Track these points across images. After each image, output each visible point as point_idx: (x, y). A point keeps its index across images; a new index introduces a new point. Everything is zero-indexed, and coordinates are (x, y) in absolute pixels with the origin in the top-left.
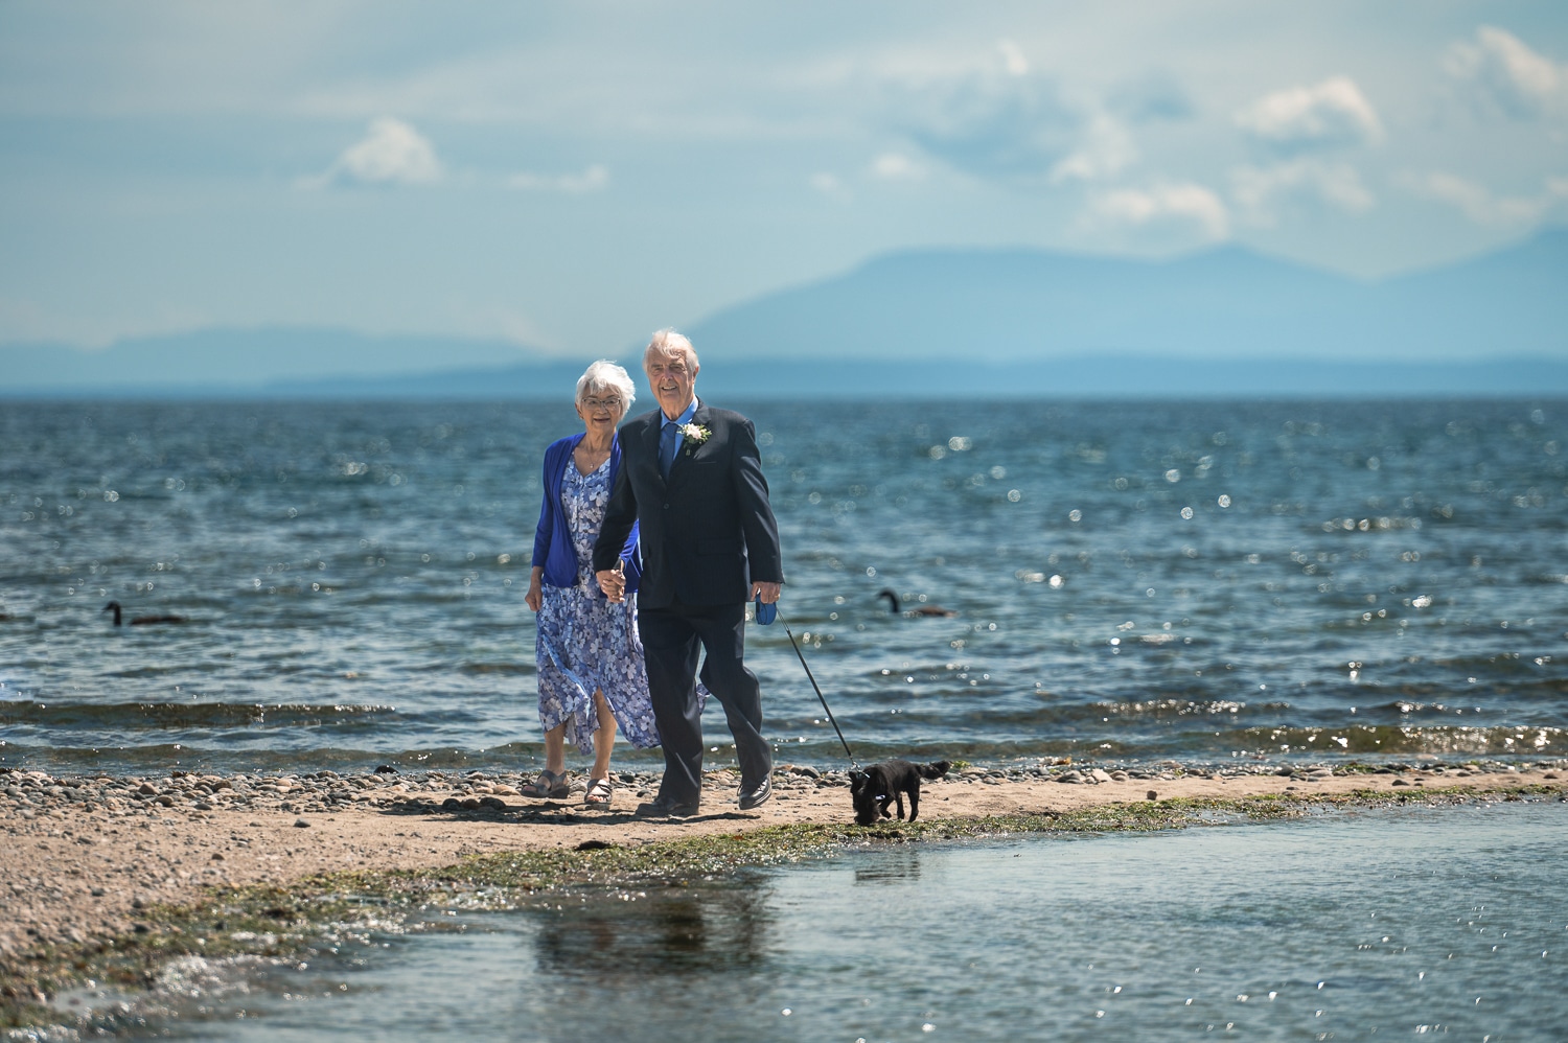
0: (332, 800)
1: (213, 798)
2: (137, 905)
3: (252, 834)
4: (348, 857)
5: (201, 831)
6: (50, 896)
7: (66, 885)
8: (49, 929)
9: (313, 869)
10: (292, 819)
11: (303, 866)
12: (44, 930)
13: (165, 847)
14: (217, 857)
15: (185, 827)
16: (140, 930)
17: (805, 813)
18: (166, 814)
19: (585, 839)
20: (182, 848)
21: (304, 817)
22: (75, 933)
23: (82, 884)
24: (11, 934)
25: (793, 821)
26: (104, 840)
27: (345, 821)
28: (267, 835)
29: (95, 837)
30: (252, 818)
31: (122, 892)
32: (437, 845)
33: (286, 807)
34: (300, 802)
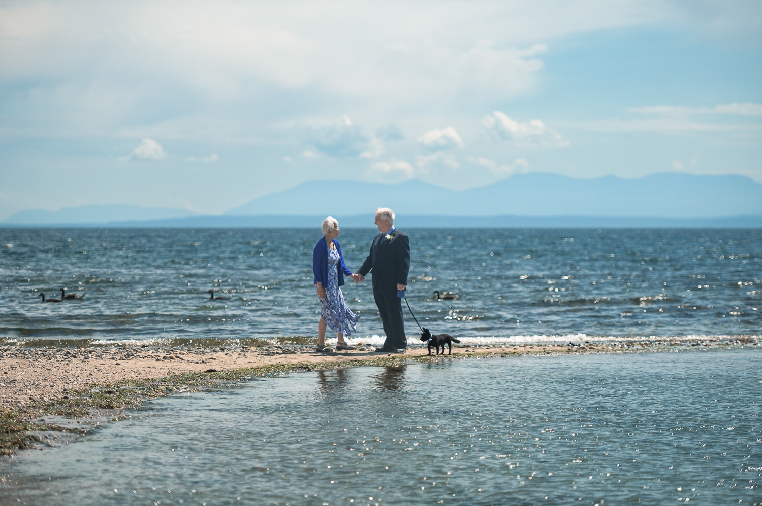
0: (128, 356)
2: (65, 390)
3: (102, 367)
4: (132, 374)
6: (37, 387)
7: (42, 383)
8: (37, 398)
9: (121, 378)
10: (115, 362)
11: (118, 377)
13: (74, 371)
14: (91, 374)
15: (81, 365)
16: (66, 398)
18: (74, 360)
19: (208, 369)
20: (79, 372)
21: (119, 362)
22: (45, 399)
23: (47, 383)
24: (24, 399)
26: (55, 369)
27: (132, 362)
28: (107, 367)
29: (52, 368)
30: (102, 362)
31: (60, 386)
32: (161, 371)
33: (113, 358)
34: (118, 357)
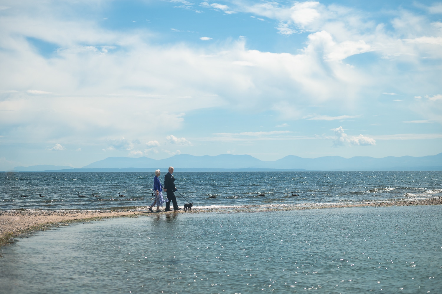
0: (49, 215)
1: (37, 214)
2: (28, 226)
3: (41, 218)
4: (51, 220)
5: (35, 218)
6: (19, 225)
7: (21, 224)
8: (19, 228)
9: (47, 222)
10: (45, 217)
11: (46, 221)
12: (18, 228)
13: (32, 220)
14: (37, 221)
15: (34, 217)
16: (29, 228)
17: (98, 216)
18: (32, 216)
19: (76, 218)
20: (33, 220)
21: (46, 216)
22: (22, 229)
23: (23, 223)
24: (15, 229)
25: (97, 217)
26: (25, 219)
27: (50, 217)
28: (42, 218)
29: (24, 219)
30: (41, 216)
31: (27, 224)
32: (60, 219)
33: (44, 215)
34: (46, 215)
